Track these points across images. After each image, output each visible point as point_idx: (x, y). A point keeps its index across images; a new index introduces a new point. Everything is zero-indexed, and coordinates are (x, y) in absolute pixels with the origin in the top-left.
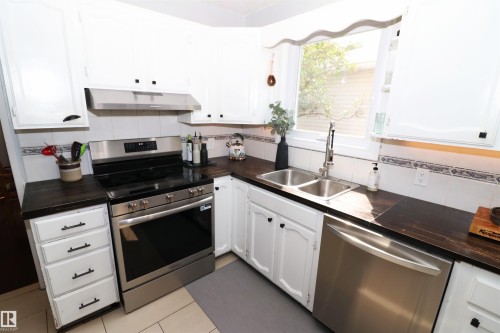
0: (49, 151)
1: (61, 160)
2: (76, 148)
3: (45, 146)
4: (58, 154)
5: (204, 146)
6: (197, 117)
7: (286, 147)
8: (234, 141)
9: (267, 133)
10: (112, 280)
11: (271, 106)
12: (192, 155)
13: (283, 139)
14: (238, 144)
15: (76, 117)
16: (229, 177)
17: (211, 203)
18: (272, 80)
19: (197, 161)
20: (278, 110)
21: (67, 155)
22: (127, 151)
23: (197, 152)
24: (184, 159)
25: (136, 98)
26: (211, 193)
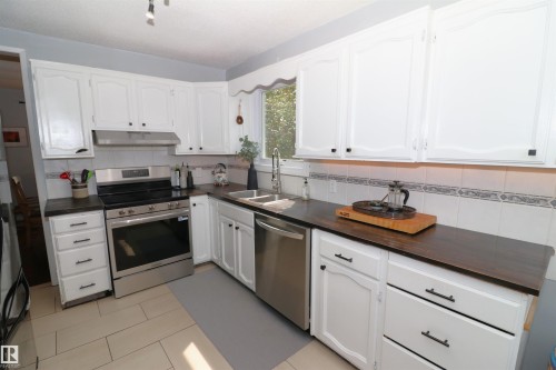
0: (65, 176)
1: (74, 181)
2: (85, 174)
3: (63, 171)
4: (71, 178)
5: (190, 174)
6: (181, 149)
7: (255, 172)
8: (218, 170)
9: (239, 162)
10: (107, 270)
11: (241, 140)
12: (178, 181)
13: (252, 166)
14: (221, 172)
15: (85, 150)
16: (206, 197)
17: (188, 215)
18: (240, 120)
19: (184, 185)
20: (247, 143)
21: (78, 179)
22: (124, 177)
23: (184, 179)
24: (173, 184)
25: (130, 137)
26: (188, 207)
